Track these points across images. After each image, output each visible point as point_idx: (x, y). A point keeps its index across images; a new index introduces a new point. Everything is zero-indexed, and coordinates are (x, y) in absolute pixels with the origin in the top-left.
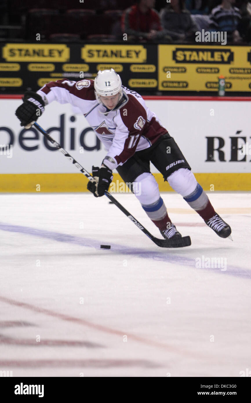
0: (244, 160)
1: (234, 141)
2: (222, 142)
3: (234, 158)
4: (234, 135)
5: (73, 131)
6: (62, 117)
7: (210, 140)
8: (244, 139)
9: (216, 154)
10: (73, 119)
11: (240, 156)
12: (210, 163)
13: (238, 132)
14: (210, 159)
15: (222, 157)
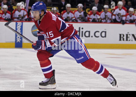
0: (130, 40)
1: (127, 35)
2: (123, 36)
3: (127, 40)
4: (127, 33)
5: (82, 32)
6: (80, 28)
7: (120, 35)
8: (130, 35)
9: (122, 39)
10: (82, 28)
11: (129, 39)
12: (120, 41)
13: (128, 33)
14: (120, 40)
15: (123, 40)
